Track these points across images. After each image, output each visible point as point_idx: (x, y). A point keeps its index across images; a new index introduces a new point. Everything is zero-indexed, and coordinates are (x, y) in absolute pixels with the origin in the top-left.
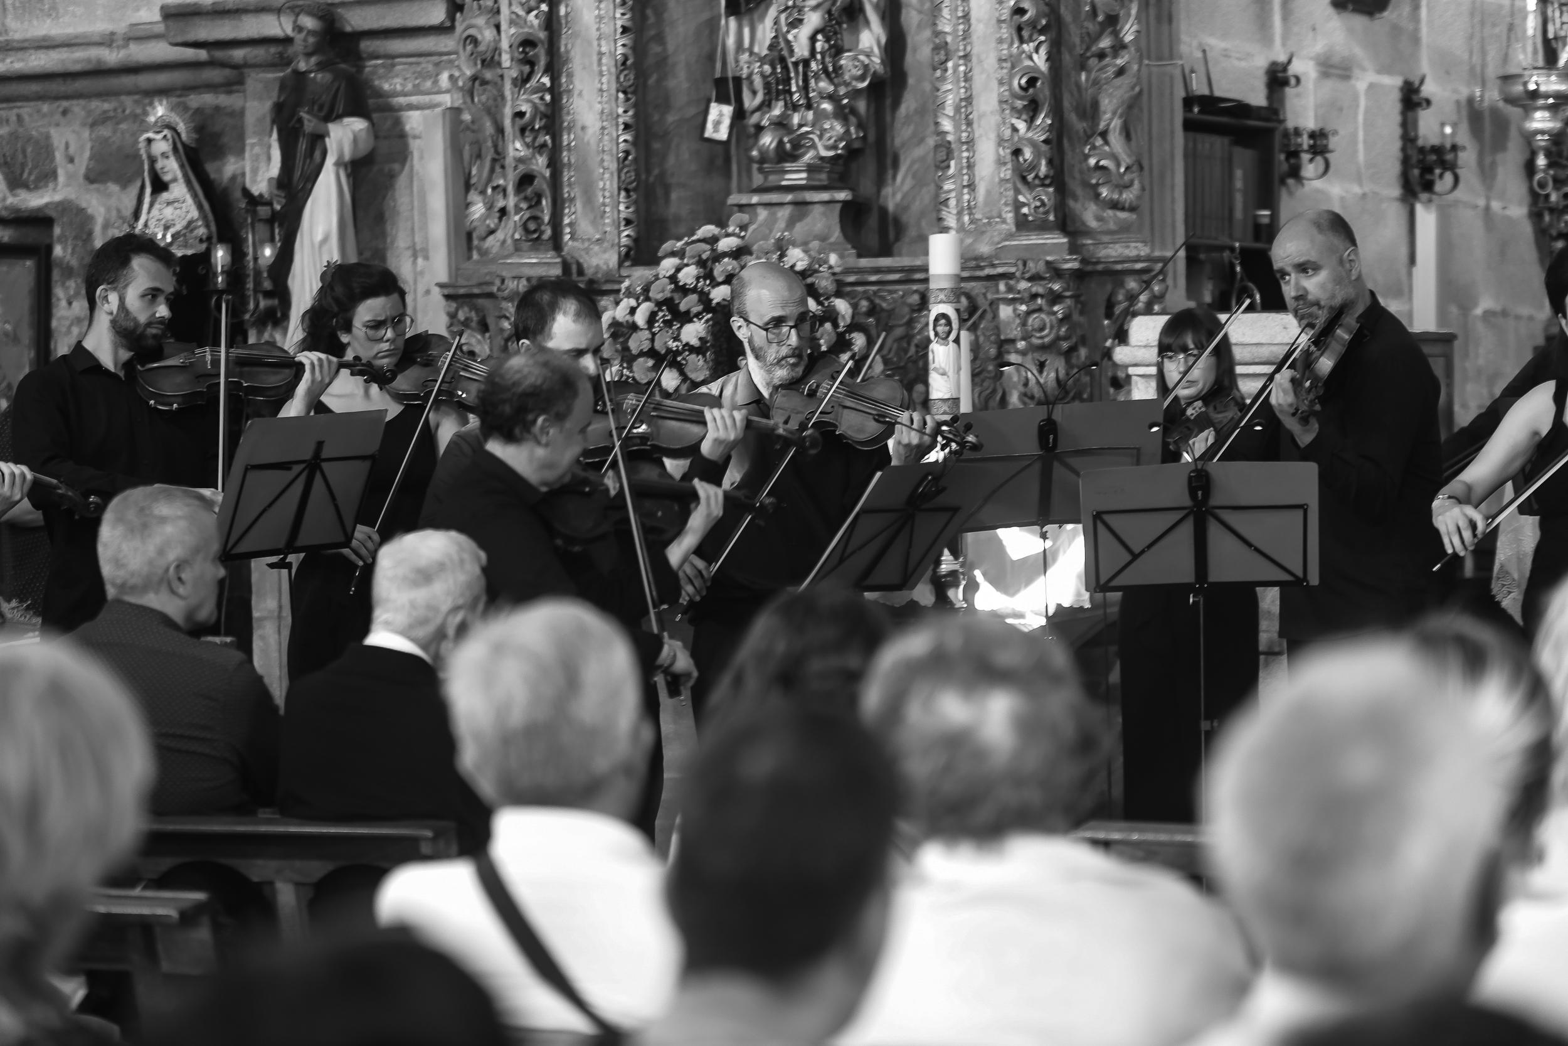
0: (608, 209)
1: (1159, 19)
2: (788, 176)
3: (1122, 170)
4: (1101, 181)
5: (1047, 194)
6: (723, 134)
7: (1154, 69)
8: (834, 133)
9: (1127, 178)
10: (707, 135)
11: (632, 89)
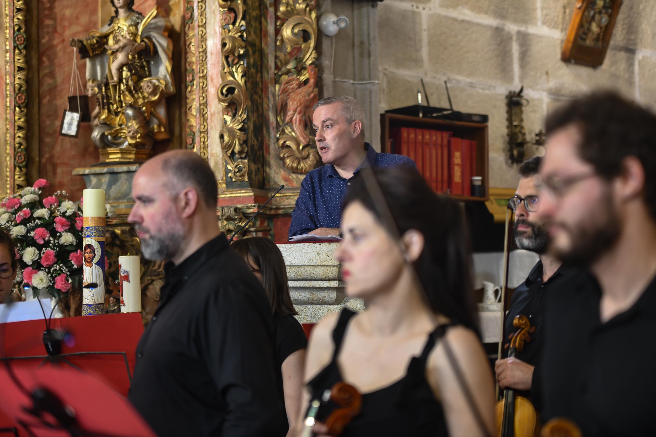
0: (8, 179)
1: (361, 55)
2: (111, 156)
3: (301, 147)
4: (286, 156)
5: (243, 163)
6: (73, 132)
7: (358, 87)
8: (132, 128)
9: (305, 153)
10: (64, 132)
11: (24, 104)
